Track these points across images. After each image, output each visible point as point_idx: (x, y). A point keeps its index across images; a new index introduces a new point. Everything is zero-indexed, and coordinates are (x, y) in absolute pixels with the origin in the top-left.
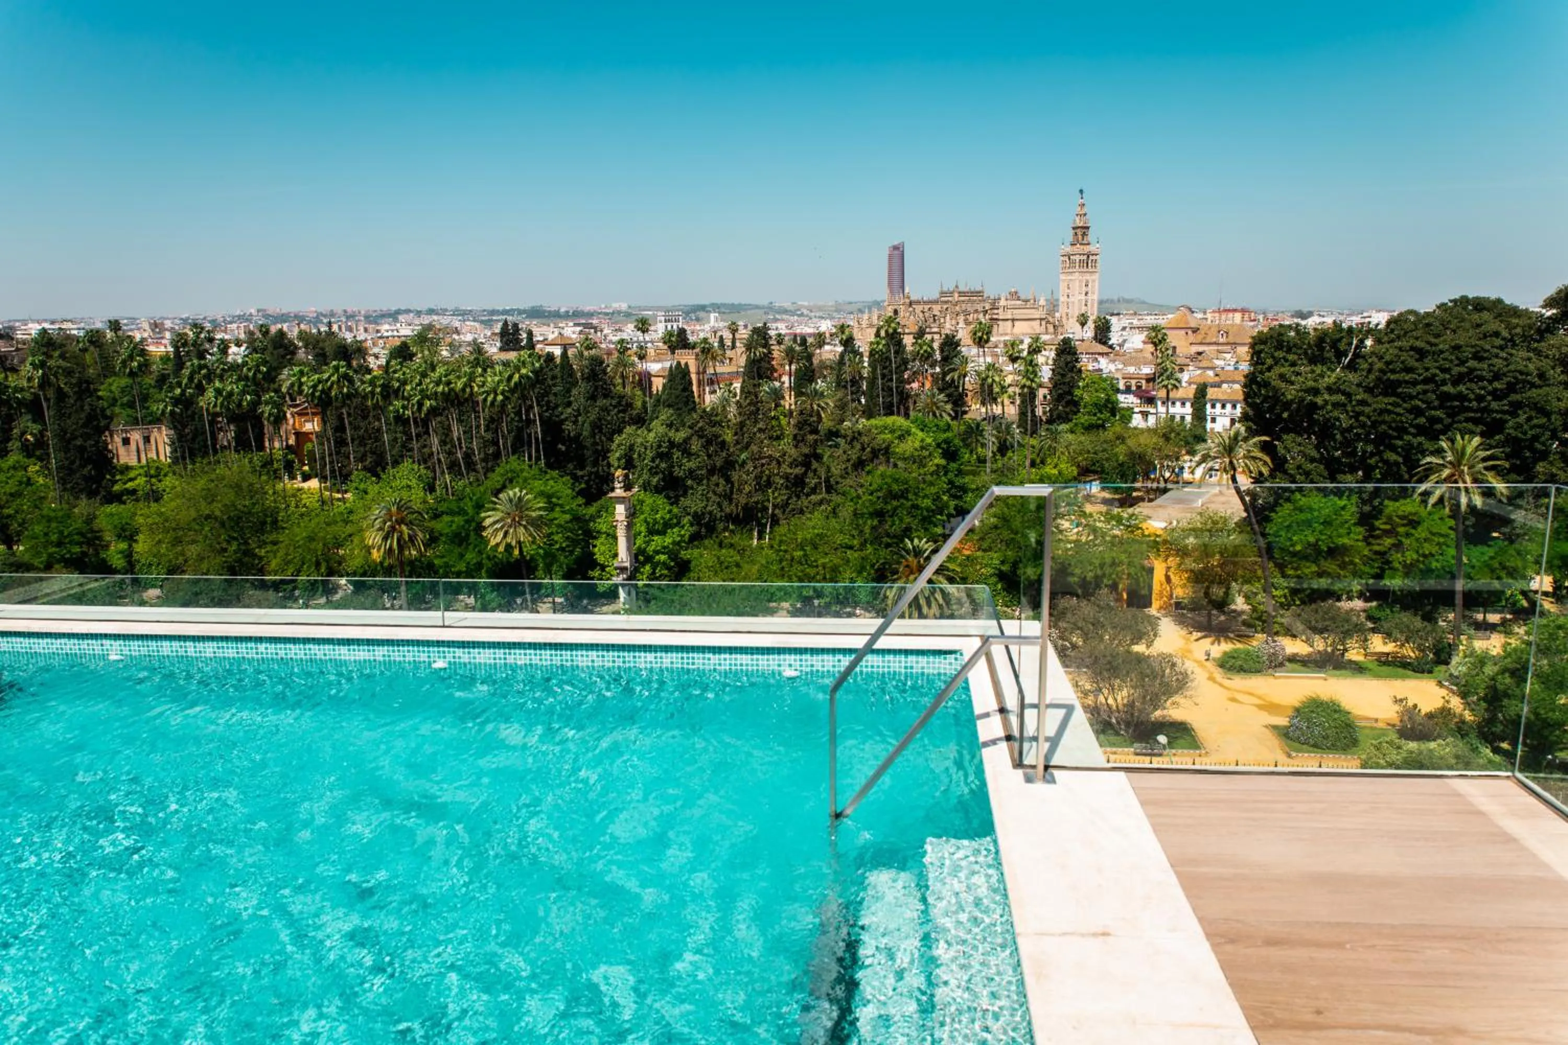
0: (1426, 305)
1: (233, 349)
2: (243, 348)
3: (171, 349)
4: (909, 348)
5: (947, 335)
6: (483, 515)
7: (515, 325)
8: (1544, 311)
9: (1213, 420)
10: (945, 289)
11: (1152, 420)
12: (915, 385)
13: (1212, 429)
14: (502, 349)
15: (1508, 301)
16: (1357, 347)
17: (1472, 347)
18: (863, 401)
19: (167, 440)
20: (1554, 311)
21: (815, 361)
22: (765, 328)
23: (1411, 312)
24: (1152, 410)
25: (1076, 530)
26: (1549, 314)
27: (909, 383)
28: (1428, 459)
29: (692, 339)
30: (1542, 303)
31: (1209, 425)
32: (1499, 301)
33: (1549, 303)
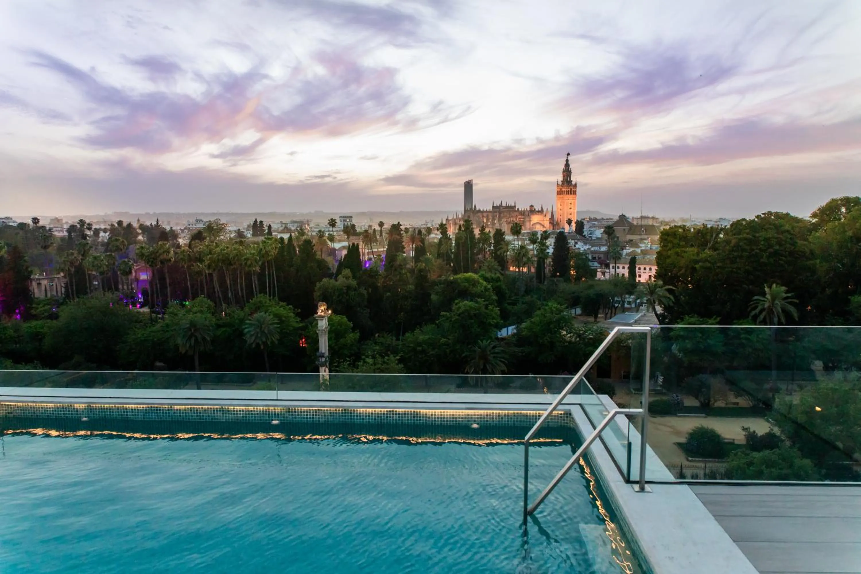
0: (750, 216)
1: (102, 234)
2: (108, 234)
3: (66, 234)
4: (477, 236)
5: (497, 229)
6: (244, 327)
7: (261, 222)
8: (811, 220)
9: (640, 276)
10: (495, 205)
11: (607, 276)
12: (480, 256)
13: (639, 281)
14: (253, 235)
15: (792, 214)
16: (715, 238)
17: (776, 238)
18: (452, 265)
19: (63, 285)
20: (817, 220)
21: (426, 243)
22: (399, 225)
23: (744, 220)
24: (608, 271)
25: (569, 335)
26: (814, 221)
27: (477, 255)
28: (756, 297)
29: (358, 230)
30: (810, 215)
31: (638, 279)
32: (787, 214)
33: (814, 215)
